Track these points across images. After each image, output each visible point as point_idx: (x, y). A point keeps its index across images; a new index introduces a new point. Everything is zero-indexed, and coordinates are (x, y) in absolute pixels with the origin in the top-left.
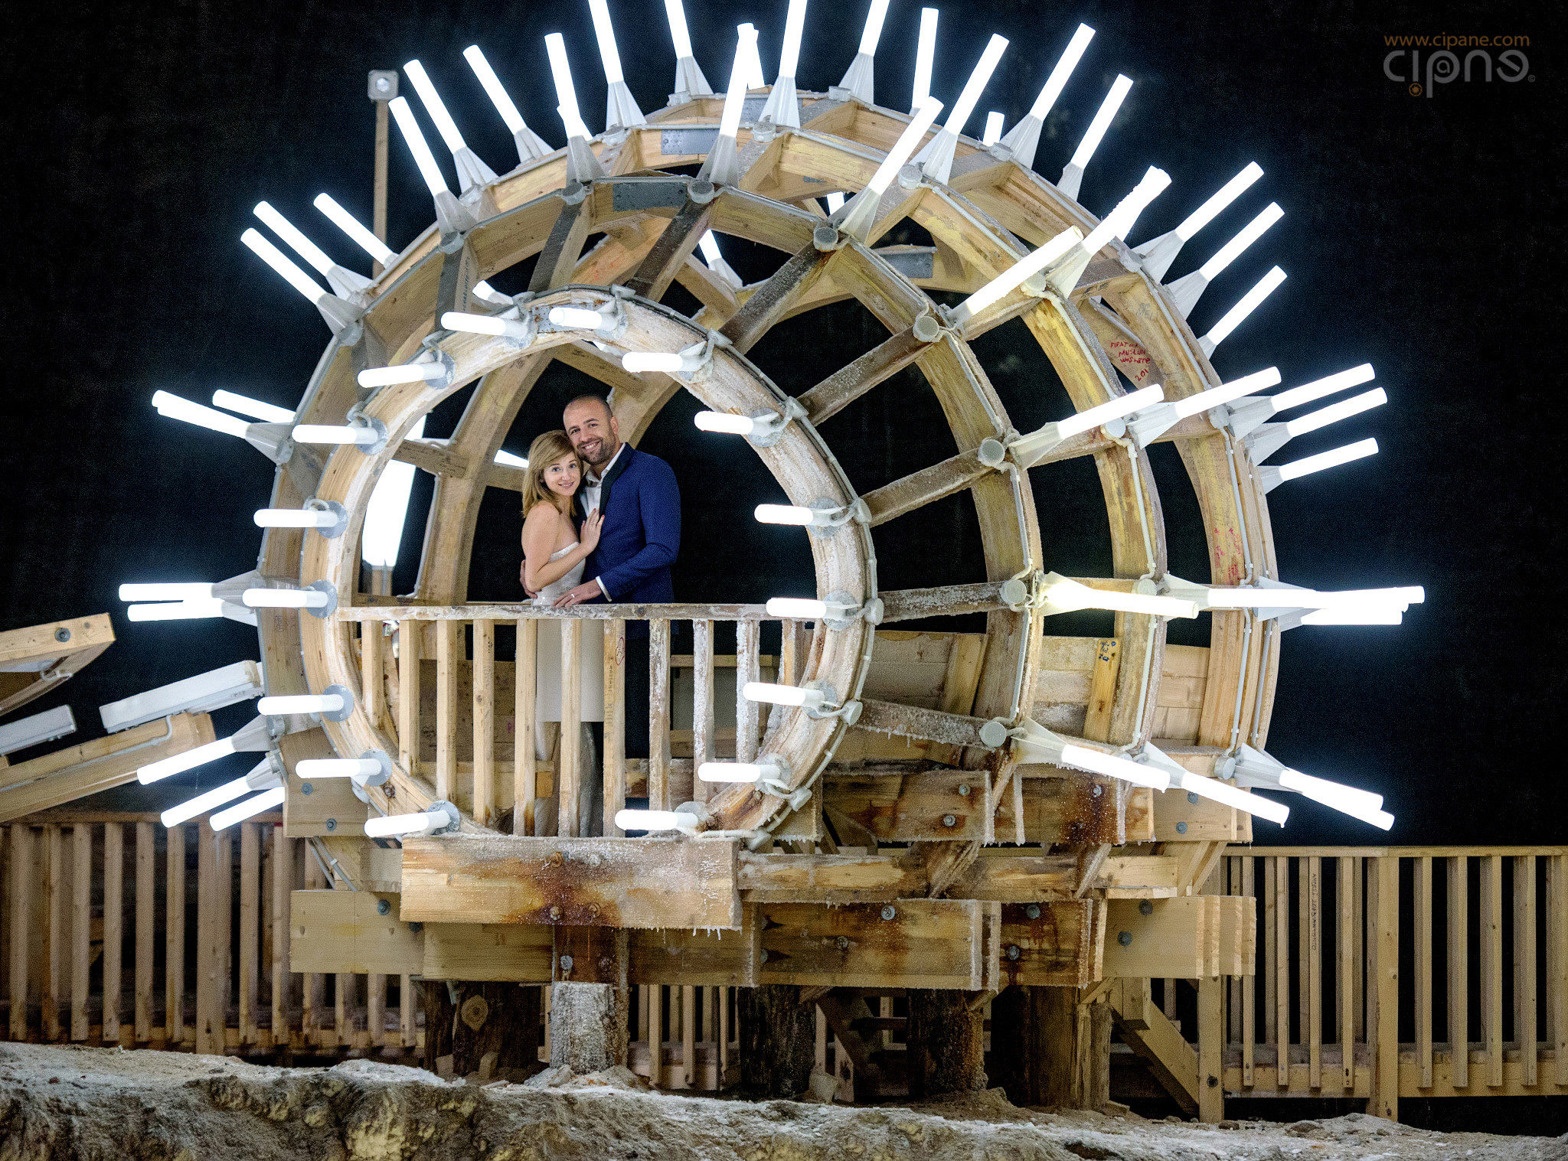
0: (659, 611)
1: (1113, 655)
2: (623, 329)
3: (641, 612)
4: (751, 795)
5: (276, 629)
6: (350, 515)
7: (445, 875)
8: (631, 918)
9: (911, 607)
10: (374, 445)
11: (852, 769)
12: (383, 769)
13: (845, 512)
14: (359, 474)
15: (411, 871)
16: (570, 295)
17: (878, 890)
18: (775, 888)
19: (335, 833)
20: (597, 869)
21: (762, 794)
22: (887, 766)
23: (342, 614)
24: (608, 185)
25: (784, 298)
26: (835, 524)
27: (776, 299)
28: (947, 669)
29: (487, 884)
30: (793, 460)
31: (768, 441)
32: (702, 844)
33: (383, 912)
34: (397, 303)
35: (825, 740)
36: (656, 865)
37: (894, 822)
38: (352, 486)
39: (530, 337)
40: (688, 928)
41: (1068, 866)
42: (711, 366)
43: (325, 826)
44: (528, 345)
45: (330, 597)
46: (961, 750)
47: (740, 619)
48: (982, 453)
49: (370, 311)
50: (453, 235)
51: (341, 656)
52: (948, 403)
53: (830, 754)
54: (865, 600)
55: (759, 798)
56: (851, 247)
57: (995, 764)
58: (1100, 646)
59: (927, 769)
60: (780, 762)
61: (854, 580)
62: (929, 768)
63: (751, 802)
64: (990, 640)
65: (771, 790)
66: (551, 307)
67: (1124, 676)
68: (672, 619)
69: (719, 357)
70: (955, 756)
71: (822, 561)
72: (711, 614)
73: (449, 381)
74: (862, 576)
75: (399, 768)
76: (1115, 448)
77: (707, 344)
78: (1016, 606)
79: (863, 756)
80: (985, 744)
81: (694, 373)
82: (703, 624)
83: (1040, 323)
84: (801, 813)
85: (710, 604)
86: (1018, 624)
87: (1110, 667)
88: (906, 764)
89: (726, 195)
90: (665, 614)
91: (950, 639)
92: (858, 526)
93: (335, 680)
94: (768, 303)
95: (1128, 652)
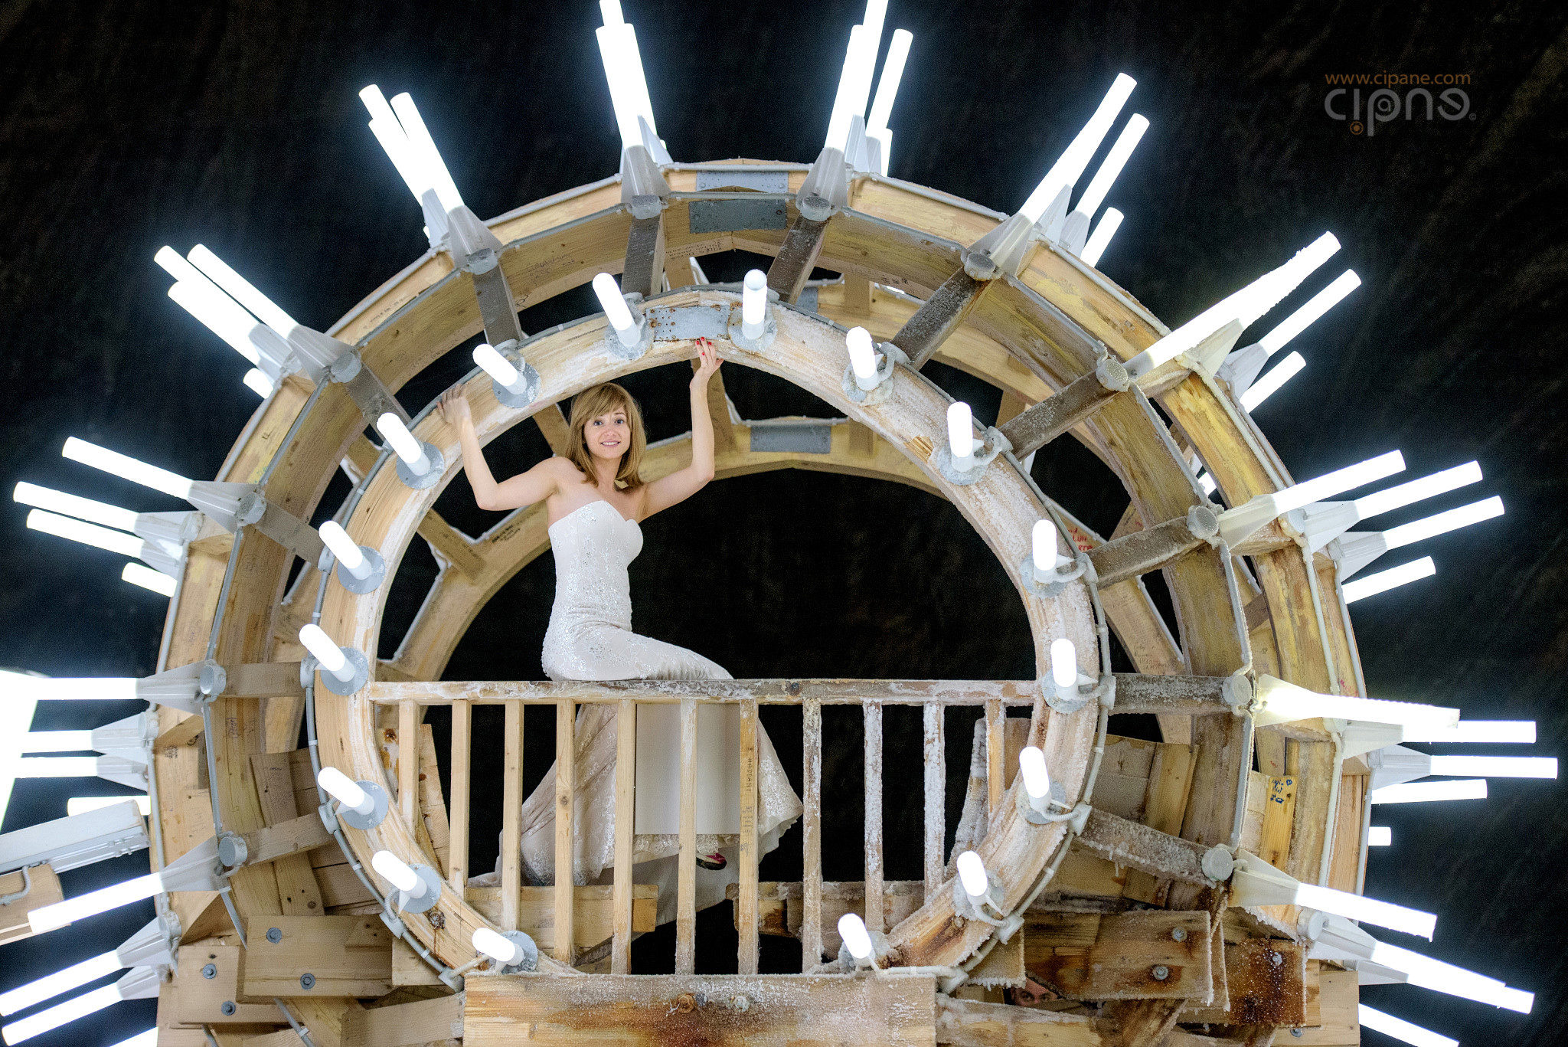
0: (820, 688)
1: (1289, 796)
2: (771, 338)
3: (794, 690)
4: (949, 922)
5: (228, 735)
6: (389, 564)
7: (526, 1025)
9: (1137, 694)
10: (427, 476)
11: (1048, 902)
12: (429, 890)
13: (1074, 567)
14: (402, 513)
15: (475, 1019)
16: (698, 296)
19: (313, 992)
20: (744, 1015)
21: (965, 920)
22: (1084, 902)
23: (374, 690)
24: (682, 203)
25: (949, 323)
26: (1063, 579)
27: (941, 324)
28: (1148, 785)
29: (587, 1036)
30: (1001, 502)
31: (969, 477)
32: (893, 982)
34: (399, 337)
35: (1050, 851)
36: (830, 1009)
37: (1086, 974)
38: (393, 529)
39: (644, 345)
42: (891, 384)
43: (299, 983)
44: (640, 357)
45: (359, 668)
46: (1168, 886)
47: (930, 699)
48: (1196, 521)
49: (365, 344)
50: (481, 254)
51: (371, 745)
52: (1134, 466)
53: (1051, 872)
54: (1100, 678)
55: (960, 926)
56: (1003, 281)
57: (1211, 904)
58: (1273, 785)
59: (1127, 910)
60: (989, 879)
61: (1087, 650)
62: (1130, 909)
63: (949, 932)
64: (1201, 752)
65: (979, 915)
66: (672, 309)
67: (1300, 822)
68: (831, 702)
69: (900, 375)
70: (1160, 894)
71: (1042, 626)
72: (890, 692)
73: (531, 399)
74: (1096, 646)
75: (449, 891)
76: (1282, 551)
77: (885, 357)
78: (1240, 708)
79: (1058, 887)
80: (1206, 878)
81: (867, 392)
82: (877, 705)
83: (1185, 404)
84: (1008, 948)
85: (890, 680)
86: (1236, 734)
87: (1285, 810)
88: (1104, 902)
89: (840, 216)
90: (828, 693)
91: (1152, 749)
92: (1087, 585)
93: (362, 776)
94: (932, 326)
95: (1304, 793)
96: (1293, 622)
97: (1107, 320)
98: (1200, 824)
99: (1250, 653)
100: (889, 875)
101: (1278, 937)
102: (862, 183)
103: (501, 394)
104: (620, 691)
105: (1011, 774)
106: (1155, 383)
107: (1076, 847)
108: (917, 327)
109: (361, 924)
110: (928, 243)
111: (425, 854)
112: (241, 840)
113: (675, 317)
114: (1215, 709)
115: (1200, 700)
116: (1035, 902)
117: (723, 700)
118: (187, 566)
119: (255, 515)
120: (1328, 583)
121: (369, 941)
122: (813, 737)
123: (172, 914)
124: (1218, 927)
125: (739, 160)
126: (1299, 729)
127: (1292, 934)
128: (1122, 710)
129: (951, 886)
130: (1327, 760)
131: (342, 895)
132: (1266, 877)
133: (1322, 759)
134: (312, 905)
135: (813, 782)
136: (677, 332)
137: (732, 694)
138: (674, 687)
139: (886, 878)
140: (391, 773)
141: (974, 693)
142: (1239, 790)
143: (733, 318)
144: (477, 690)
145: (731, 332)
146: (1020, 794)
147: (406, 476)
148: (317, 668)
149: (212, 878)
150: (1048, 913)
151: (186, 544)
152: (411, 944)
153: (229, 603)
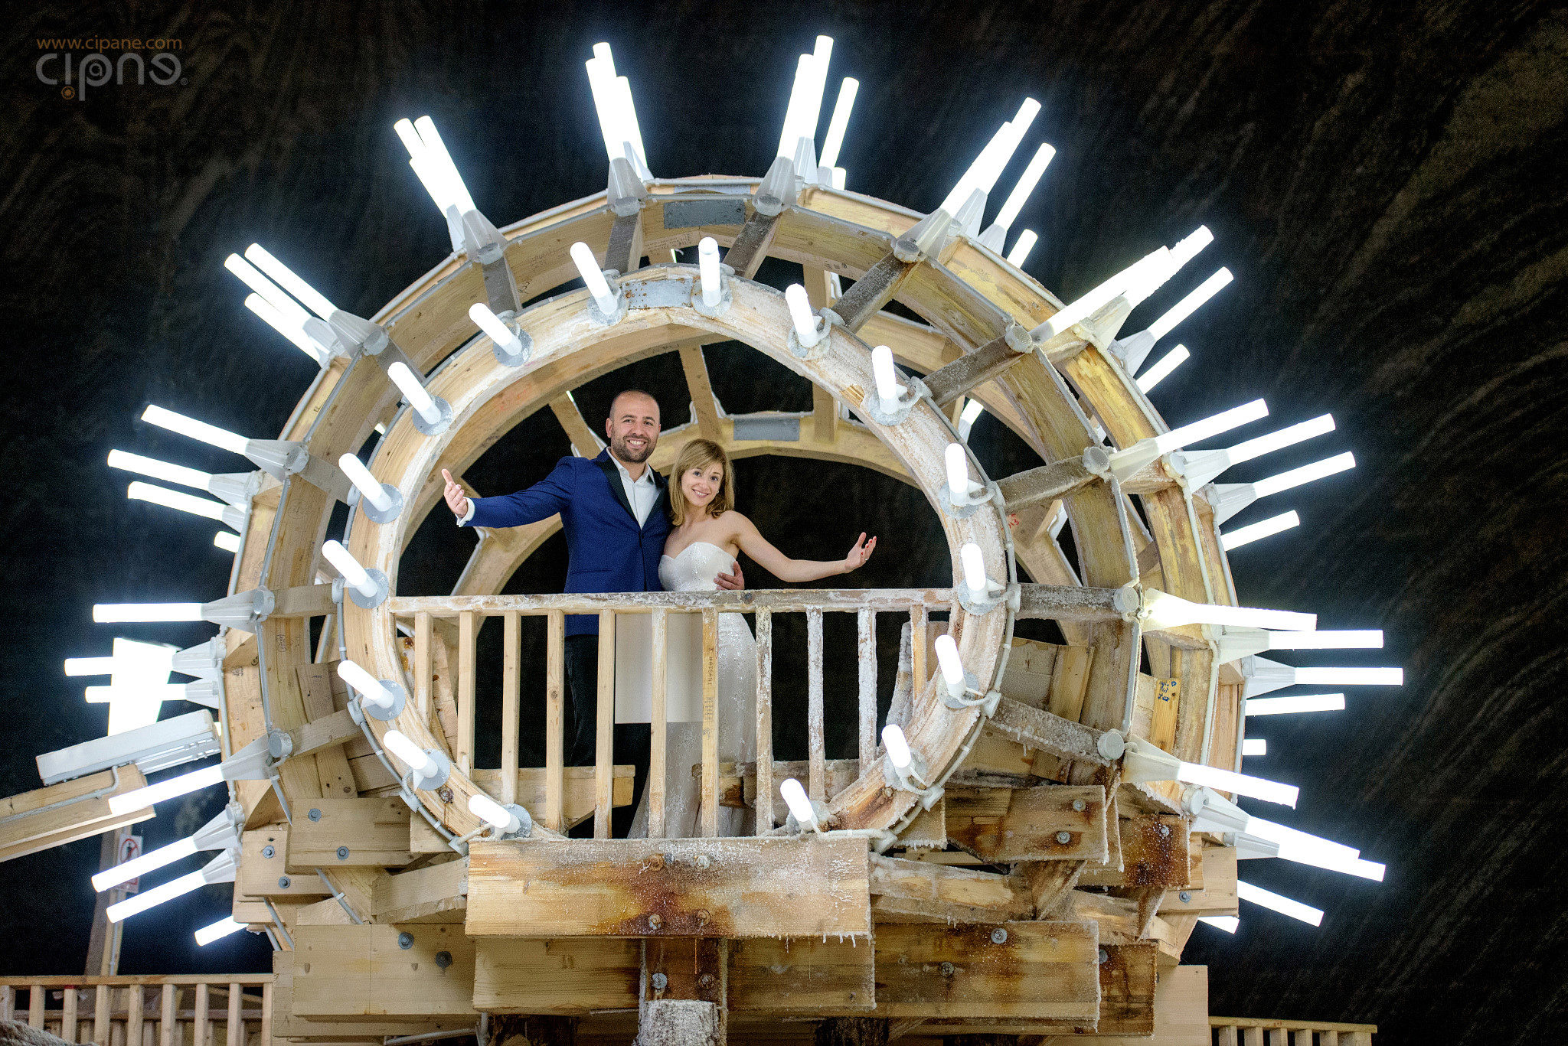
0: (769, 597)
1: (1174, 695)
2: (727, 306)
3: (748, 599)
4: (881, 792)
5: (277, 649)
6: (406, 498)
7: (521, 883)
8: (745, 925)
9: (1040, 601)
10: (437, 424)
11: (966, 778)
12: (440, 771)
13: (984, 492)
14: (417, 456)
15: (478, 878)
16: (666, 271)
17: (990, 910)
18: (902, 896)
19: (347, 862)
20: (706, 871)
21: (894, 791)
22: (998, 778)
23: (393, 604)
24: (658, 204)
25: (879, 295)
26: (974, 502)
27: (873, 296)
28: (1052, 680)
29: (572, 891)
30: (922, 439)
31: (894, 418)
32: (832, 842)
33: (404, 945)
34: (421, 318)
35: (966, 731)
36: (779, 865)
37: (1000, 840)
38: (409, 469)
39: (620, 313)
40: (817, 934)
41: (1131, 910)
42: (828, 342)
43: (335, 855)
44: (617, 322)
45: (380, 585)
46: (1069, 765)
47: (862, 605)
48: (1090, 458)
49: (393, 324)
50: (489, 247)
51: (391, 650)
52: (1038, 417)
53: (967, 750)
54: (1007, 585)
55: (889, 795)
56: (925, 264)
57: (1106, 780)
58: (1159, 686)
59: (1035, 785)
60: (914, 756)
61: (996, 563)
62: (1037, 785)
63: (880, 800)
64: (1096, 652)
65: (905, 785)
66: (644, 283)
67: (1184, 717)
68: (780, 609)
69: (836, 334)
70: (1063, 772)
71: (958, 543)
72: (828, 600)
73: (525, 359)
74: (1004, 559)
75: (457, 771)
76: (1166, 491)
77: (824, 319)
78: (1129, 615)
79: (975, 765)
80: (1101, 757)
81: (808, 349)
82: (818, 611)
83: (1084, 370)
84: (930, 814)
85: (829, 590)
86: (1126, 637)
87: (1171, 707)
88: (1015, 779)
89: (789, 212)
90: (776, 601)
91: (1055, 650)
92: (996, 508)
93: (383, 676)
94: (865, 298)
95: (1186, 692)
96: (1176, 550)
97: (1017, 302)
98: (1096, 713)
99: (1138, 569)
100: (829, 756)
101: (1166, 812)
102: (812, 192)
103: (500, 354)
104: (601, 602)
105: (932, 666)
106: (1056, 350)
107: (989, 729)
108: (853, 298)
109: (387, 804)
110: (864, 234)
111: (438, 741)
112: (287, 736)
113: (646, 289)
114: (1108, 616)
115: (1094, 607)
116: (954, 776)
117: (688, 609)
118: (251, 517)
119: (299, 465)
120: (1207, 527)
121: (394, 818)
122: (764, 638)
123: (237, 804)
124: (1113, 801)
125: (709, 176)
126: (1182, 637)
127: (1178, 810)
128: (1027, 615)
129: (882, 762)
130: (1205, 664)
131: (372, 781)
132: (1154, 757)
133: (1202, 664)
134: (347, 790)
135: (764, 676)
136: (648, 302)
137: (695, 603)
138: (647, 598)
139: (828, 757)
140: (409, 674)
141: (900, 600)
142: (1129, 685)
143: (695, 290)
144: (481, 603)
145: (693, 301)
146: (940, 684)
147: (421, 424)
148: (346, 585)
149: (264, 769)
150: (967, 788)
151: (250, 498)
152: (425, 816)
153: (279, 539)
